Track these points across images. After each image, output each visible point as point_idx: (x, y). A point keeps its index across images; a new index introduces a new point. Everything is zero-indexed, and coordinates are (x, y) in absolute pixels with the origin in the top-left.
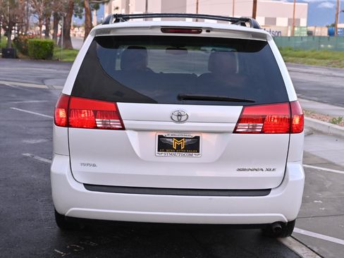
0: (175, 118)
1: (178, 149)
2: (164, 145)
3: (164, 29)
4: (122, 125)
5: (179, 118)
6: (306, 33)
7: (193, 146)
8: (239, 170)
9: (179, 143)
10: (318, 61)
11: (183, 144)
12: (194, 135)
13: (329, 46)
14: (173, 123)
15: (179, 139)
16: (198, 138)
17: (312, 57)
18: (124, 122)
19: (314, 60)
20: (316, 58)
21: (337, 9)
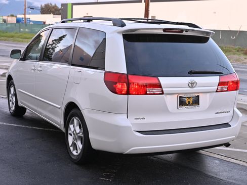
0: (190, 85)
1: (189, 104)
2: (182, 102)
3: (165, 30)
4: (162, 91)
5: (192, 85)
6: (2, 20)
7: (196, 101)
8: (216, 113)
9: (189, 100)
10: (24, 40)
11: (191, 100)
12: (197, 95)
13: (27, 30)
14: (189, 89)
15: (189, 98)
16: (198, 96)
17: (18, 37)
18: (164, 89)
19: (21, 39)
20: (21, 38)
21: (25, 5)
